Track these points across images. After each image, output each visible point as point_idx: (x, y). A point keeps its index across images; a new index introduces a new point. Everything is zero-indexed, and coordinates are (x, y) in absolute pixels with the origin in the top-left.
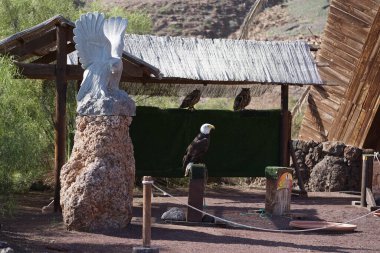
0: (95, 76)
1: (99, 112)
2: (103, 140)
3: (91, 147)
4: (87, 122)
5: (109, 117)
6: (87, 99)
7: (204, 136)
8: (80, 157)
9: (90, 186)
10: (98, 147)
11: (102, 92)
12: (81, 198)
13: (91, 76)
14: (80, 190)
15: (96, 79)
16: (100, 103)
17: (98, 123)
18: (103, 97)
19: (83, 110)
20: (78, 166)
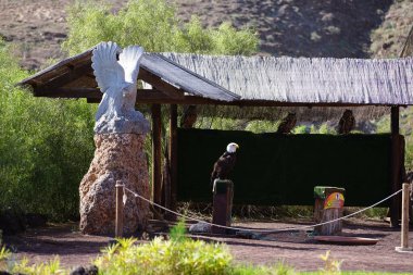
0: (111, 99)
1: (111, 131)
2: (114, 156)
3: (103, 161)
4: (102, 140)
5: (120, 135)
6: (103, 119)
7: (228, 154)
8: (94, 170)
9: (99, 194)
10: (109, 161)
11: (116, 113)
12: (92, 205)
13: (108, 99)
14: (91, 199)
15: (112, 101)
16: (112, 122)
17: (111, 140)
18: (116, 118)
19: (99, 129)
20: (93, 179)
